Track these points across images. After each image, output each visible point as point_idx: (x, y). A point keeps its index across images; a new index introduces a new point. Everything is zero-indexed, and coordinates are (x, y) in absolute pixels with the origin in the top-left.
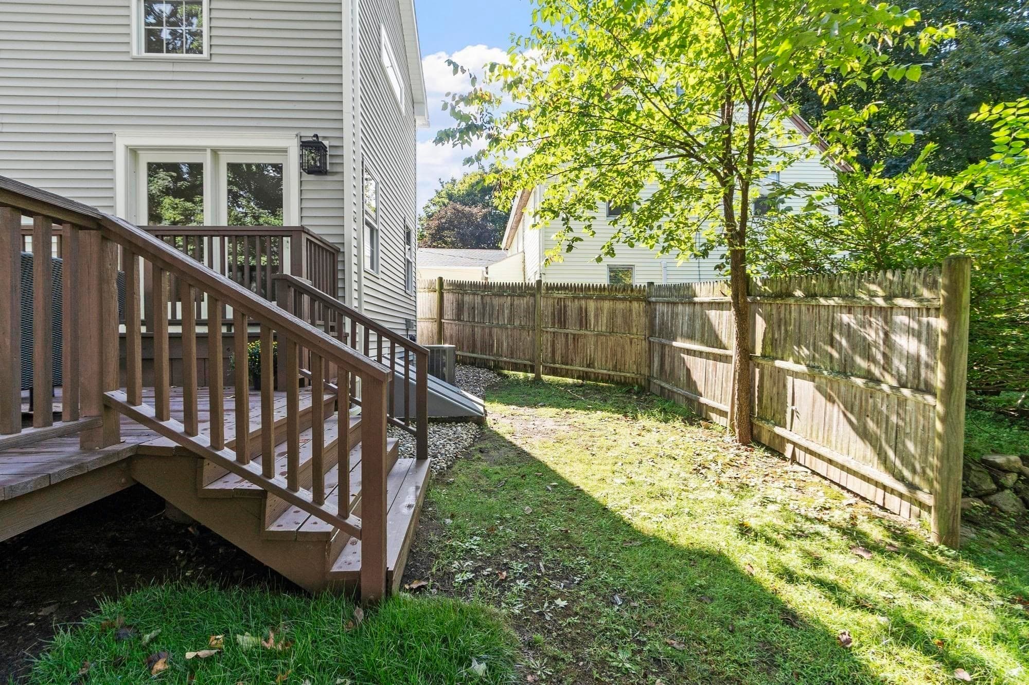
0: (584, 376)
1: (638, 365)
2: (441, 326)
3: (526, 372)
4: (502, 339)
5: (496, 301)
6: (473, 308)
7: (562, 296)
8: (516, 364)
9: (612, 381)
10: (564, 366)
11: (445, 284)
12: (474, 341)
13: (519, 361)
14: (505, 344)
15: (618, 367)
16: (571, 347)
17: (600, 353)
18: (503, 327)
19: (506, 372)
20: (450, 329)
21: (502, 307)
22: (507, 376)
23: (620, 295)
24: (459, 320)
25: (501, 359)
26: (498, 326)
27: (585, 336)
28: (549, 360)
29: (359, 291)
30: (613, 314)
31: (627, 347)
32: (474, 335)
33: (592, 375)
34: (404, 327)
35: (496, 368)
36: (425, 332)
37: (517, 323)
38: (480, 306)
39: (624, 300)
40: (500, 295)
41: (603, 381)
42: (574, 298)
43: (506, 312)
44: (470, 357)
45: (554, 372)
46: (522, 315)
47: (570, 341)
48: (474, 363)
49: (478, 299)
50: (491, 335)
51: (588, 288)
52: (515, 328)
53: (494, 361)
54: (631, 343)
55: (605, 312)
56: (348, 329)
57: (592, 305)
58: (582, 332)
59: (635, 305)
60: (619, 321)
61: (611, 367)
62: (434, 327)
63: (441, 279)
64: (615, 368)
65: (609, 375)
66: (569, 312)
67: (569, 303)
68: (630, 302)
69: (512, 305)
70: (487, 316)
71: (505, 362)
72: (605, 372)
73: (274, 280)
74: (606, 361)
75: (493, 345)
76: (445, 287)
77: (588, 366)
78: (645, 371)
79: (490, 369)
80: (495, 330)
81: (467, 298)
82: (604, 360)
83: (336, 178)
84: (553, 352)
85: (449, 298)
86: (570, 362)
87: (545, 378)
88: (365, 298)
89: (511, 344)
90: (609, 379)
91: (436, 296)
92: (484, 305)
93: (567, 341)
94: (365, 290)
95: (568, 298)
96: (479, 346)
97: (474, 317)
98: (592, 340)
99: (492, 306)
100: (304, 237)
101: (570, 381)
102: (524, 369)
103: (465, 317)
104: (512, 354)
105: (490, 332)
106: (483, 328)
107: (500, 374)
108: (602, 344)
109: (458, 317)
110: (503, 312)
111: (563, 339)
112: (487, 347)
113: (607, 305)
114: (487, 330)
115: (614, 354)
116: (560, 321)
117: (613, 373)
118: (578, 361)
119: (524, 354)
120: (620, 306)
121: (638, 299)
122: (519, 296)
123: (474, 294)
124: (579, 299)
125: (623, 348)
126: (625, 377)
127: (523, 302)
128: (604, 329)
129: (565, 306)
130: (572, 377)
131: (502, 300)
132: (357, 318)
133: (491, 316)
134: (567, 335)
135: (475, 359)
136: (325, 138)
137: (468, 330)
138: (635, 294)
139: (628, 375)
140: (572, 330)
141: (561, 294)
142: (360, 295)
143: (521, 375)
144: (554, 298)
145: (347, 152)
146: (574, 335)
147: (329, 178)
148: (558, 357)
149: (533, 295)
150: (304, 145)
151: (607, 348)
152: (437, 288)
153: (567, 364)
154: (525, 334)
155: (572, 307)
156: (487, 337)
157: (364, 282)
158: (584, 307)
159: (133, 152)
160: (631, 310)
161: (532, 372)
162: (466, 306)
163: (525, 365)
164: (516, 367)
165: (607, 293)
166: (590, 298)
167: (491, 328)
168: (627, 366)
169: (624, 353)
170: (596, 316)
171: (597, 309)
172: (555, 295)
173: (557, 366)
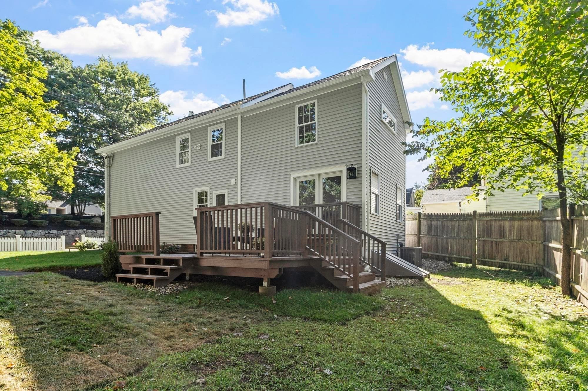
0: (502, 266)
1: (537, 259)
2: (419, 238)
3: (467, 263)
4: (453, 245)
5: (450, 224)
6: (437, 228)
7: (489, 219)
8: (461, 259)
9: (521, 269)
10: (490, 260)
11: (422, 216)
12: (437, 246)
13: (463, 257)
14: (455, 248)
15: (524, 260)
16: (494, 249)
17: (512, 252)
18: (454, 238)
19: (455, 263)
20: (425, 240)
21: (453, 228)
22: (456, 266)
23: (525, 217)
24: (429, 235)
25: (452, 256)
26: (451, 237)
27: (503, 242)
28: (481, 256)
29: (367, 222)
30: (520, 229)
31: (530, 249)
32: (437, 243)
33: (508, 265)
34: (396, 239)
35: (450, 261)
36: (411, 242)
37: (462, 236)
38: (441, 227)
39: (527, 220)
40: (452, 220)
41: (514, 268)
42: (496, 220)
43: (456, 230)
44: (435, 255)
45: (484, 263)
46: (465, 231)
47: (494, 245)
48: (438, 258)
49: (440, 223)
50: (447, 243)
51: (505, 214)
52: (460, 238)
53: (449, 257)
54: (533, 246)
55: (516, 227)
56: (363, 238)
57: (507, 224)
58: (501, 240)
59: (535, 223)
60: (525, 232)
61: (519, 260)
62: (415, 239)
63: (419, 213)
64: (522, 261)
65: (518, 265)
66: (493, 229)
67: (493, 223)
68: (532, 221)
69: (459, 226)
70: (445, 232)
71: (455, 258)
72: (515, 263)
73: (337, 221)
74: (516, 257)
75: (448, 248)
76: (422, 217)
77: (505, 260)
78: (541, 263)
79: (446, 261)
80: (449, 240)
81: (434, 223)
82: (515, 257)
83: (359, 179)
84: (484, 252)
85: (423, 223)
86: (494, 257)
87: (478, 267)
88: (370, 225)
89: (458, 247)
90: (518, 268)
91: (416, 222)
92: (443, 227)
93: (492, 246)
94: (370, 221)
95: (493, 220)
96: (440, 248)
97: (437, 233)
98: (508, 244)
99: (448, 226)
100: (347, 205)
101: (494, 268)
102: (466, 261)
103: (433, 233)
104: (459, 253)
105: (447, 241)
106: (443, 239)
107: (452, 265)
108: (514, 246)
109: (429, 233)
110: (454, 229)
111: (490, 245)
112: (445, 249)
113: (517, 223)
114: (445, 240)
115: (521, 252)
116: (487, 234)
117: (520, 264)
118: (499, 257)
119: (466, 253)
120: (525, 224)
121: (537, 219)
122: (463, 220)
123: (438, 220)
124: (499, 220)
125: (527, 249)
126: (529, 267)
127: (466, 224)
128: (515, 238)
129: (491, 225)
130: (495, 266)
131: (453, 223)
132: (366, 234)
133: (447, 232)
134: (492, 242)
135: (438, 256)
136: (355, 164)
137: (434, 240)
138: (535, 216)
139: (530, 265)
140: (495, 238)
141: (489, 218)
142: (368, 224)
143: (464, 265)
144: (484, 221)
145: (364, 169)
146: (496, 242)
147: (356, 179)
148: (486, 255)
149: (471, 220)
150: (348, 169)
151: (517, 249)
152: (417, 218)
153: (492, 259)
154: (466, 242)
155: (495, 225)
156: (444, 244)
157: (370, 218)
158: (502, 225)
159: (295, 179)
160: (532, 226)
161: (471, 263)
162: (433, 227)
163: (467, 260)
164: (461, 261)
165: (517, 216)
166: (506, 220)
167: (447, 239)
168: (530, 260)
169: (528, 252)
170: (510, 230)
171: (510, 226)
172: (484, 219)
173: (485, 260)
